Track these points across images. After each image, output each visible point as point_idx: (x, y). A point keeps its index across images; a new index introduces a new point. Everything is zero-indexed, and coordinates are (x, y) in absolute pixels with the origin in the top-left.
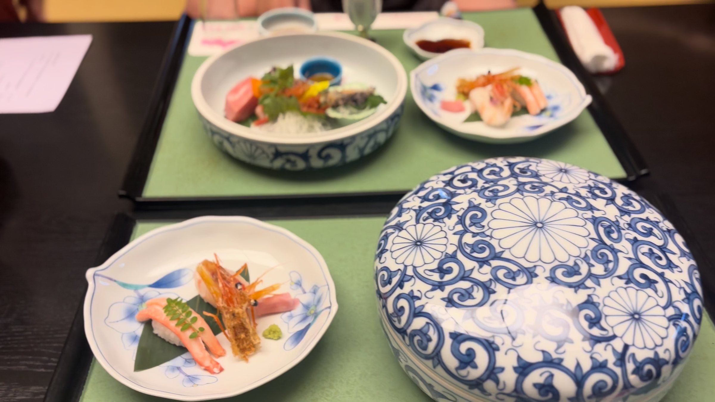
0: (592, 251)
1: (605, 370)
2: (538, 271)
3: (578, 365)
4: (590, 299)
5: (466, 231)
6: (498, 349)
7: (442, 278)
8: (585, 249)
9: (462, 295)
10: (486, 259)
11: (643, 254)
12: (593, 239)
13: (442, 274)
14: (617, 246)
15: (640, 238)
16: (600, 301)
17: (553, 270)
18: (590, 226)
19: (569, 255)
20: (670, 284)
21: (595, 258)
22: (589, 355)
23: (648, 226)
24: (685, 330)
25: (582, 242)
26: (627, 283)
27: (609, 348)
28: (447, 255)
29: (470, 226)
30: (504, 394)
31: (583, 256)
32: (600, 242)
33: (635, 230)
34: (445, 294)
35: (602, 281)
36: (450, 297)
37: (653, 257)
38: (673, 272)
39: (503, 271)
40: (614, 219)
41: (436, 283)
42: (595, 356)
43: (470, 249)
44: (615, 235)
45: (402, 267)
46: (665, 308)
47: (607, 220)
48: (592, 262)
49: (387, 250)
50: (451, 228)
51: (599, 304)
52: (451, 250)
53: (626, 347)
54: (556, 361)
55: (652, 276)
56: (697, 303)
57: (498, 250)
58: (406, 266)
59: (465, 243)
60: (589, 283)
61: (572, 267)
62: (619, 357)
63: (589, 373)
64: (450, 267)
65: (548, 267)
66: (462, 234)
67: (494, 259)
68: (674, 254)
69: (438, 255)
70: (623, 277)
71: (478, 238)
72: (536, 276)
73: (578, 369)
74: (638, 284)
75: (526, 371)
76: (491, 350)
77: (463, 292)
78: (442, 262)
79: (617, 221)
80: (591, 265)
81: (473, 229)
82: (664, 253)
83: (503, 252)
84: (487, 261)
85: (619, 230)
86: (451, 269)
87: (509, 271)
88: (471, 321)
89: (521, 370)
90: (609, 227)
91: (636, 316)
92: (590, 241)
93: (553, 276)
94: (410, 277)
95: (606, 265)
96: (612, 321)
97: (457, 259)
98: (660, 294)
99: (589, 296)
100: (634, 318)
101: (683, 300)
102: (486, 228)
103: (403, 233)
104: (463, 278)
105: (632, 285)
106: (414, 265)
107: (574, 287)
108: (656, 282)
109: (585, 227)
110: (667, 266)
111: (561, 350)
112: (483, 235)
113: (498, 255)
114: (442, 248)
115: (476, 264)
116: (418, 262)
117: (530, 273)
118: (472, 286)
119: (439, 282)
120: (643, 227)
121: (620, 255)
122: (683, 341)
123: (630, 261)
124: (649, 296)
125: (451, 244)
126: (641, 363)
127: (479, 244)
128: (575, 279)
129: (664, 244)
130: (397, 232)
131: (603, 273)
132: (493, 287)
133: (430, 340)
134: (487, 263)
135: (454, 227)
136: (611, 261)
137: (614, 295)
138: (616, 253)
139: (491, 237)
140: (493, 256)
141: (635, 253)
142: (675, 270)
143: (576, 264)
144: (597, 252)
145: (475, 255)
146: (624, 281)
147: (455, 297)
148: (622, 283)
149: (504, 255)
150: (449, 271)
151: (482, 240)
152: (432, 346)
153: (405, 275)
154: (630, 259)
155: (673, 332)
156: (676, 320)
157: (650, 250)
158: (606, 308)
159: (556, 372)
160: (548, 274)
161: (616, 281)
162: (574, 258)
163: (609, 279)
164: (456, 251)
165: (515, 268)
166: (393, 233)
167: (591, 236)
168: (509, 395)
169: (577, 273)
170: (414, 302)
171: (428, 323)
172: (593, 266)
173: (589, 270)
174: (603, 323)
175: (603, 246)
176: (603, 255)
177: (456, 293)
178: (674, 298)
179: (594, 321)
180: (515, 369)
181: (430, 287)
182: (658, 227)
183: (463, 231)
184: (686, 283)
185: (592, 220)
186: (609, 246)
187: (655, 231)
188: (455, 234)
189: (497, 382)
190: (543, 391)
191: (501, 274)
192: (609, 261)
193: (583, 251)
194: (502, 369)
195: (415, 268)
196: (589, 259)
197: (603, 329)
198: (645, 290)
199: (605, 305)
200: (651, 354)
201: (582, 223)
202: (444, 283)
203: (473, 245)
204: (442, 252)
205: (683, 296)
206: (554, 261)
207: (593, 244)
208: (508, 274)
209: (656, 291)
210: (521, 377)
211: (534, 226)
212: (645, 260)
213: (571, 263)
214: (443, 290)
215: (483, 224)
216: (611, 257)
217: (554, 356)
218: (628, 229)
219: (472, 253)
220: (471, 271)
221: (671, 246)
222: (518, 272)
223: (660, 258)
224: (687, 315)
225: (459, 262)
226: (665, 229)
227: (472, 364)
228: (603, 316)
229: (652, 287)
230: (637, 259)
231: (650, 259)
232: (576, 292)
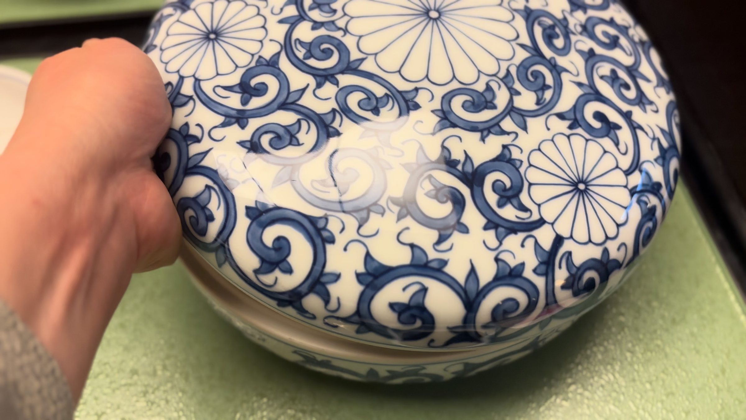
0: (518, 68)
1: (518, 281)
2: (422, 98)
3: (473, 271)
4: (506, 152)
5: (302, 17)
6: (332, 241)
7: (245, 102)
8: (508, 63)
9: (278, 137)
10: (331, 72)
11: (602, 77)
12: (523, 46)
13: (246, 95)
14: (561, 61)
15: (599, 50)
16: (523, 157)
17: (448, 98)
18: (520, 23)
19: (479, 71)
20: (639, 132)
21: (524, 80)
22: (494, 254)
23: (612, 31)
24: (653, 210)
25: (504, 50)
26: (571, 127)
27: (530, 243)
28: (261, 59)
29: (311, 9)
30: (338, 318)
31: (502, 74)
32: (534, 53)
33: (593, 36)
34: (246, 134)
35: (531, 122)
36: (255, 139)
37: (616, 85)
38: (645, 111)
39: (360, 96)
40: (559, 16)
41: (234, 113)
42: (504, 256)
43: (304, 51)
44: (559, 43)
45: (174, 79)
46: (628, 173)
47: (550, 15)
48: (517, 86)
49: (155, 46)
50: (277, 10)
51: (521, 162)
52: (268, 52)
53: (559, 240)
54: (434, 265)
55: (614, 117)
56: (674, 164)
57: (355, 55)
58: (182, 78)
59: (298, 39)
60: (508, 124)
61: (482, 94)
62: (545, 257)
63: (489, 287)
64: (263, 84)
65: (440, 92)
66: (293, 23)
67: (345, 72)
68: (648, 80)
69: (244, 60)
70: (566, 115)
71: (322, 32)
72: (417, 107)
73: (472, 277)
74: (589, 129)
75: (378, 282)
76: (318, 241)
77: (281, 131)
78: (249, 74)
79: (565, 19)
80: (514, 93)
81: (316, 15)
82: (634, 78)
83: (362, 60)
84: (333, 76)
85: (567, 34)
86: (264, 86)
87: (369, 94)
88: (288, 186)
89: (370, 279)
90: (552, 27)
91: (582, 187)
92: (519, 50)
93: (446, 108)
94: (186, 99)
95: (540, 93)
96: (540, 194)
97: (279, 69)
98: (622, 148)
99: (505, 147)
100: (577, 189)
101: (656, 160)
102: (340, 13)
103: (189, 17)
104: (284, 106)
105: (580, 131)
106: (197, 76)
107: (482, 131)
108: (618, 127)
109: (512, 23)
110: (637, 101)
111: (445, 246)
112: (333, 27)
113: (354, 66)
114: (254, 47)
115: (310, 80)
116: (206, 71)
117: (406, 101)
118: (299, 121)
119: (239, 111)
120: (605, 34)
121: (565, 77)
122: (649, 228)
123: (580, 88)
124: (605, 152)
125: (271, 40)
126: (578, 269)
127: (322, 44)
128: (486, 115)
129: (635, 63)
130: (179, 12)
131: (534, 107)
132: (336, 124)
133: (210, 218)
134: (332, 79)
135: (282, 9)
136: (549, 87)
137: (548, 148)
138: (559, 74)
139: (346, 31)
140: (344, 65)
141: (590, 75)
142: (648, 108)
143: (489, 88)
144: (527, 69)
145: (312, 62)
146: (567, 123)
147: (265, 140)
148: (562, 126)
149: (364, 67)
150: (261, 90)
151: (329, 36)
152: (214, 228)
153: (179, 93)
154: (580, 85)
155: (636, 214)
156: (642, 194)
157: (613, 72)
158: (531, 170)
159: (431, 284)
160: (437, 104)
161: (555, 122)
162: (487, 79)
163: (542, 119)
164: (278, 54)
165: (379, 91)
166: (171, 15)
167: (520, 41)
168: (346, 320)
169: (489, 104)
170: (188, 146)
171: (208, 187)
172: (518, 93)
173: (511, 100)
174: (524, 198)
175: (538, 59)
176: (537, 75)
177: (266, 132)
178: (643, 158)
179: (510, 193)
180: (359, 276)
181: (220, 119)
182: (626, 35)
183: (296, 18)
184: (662, 130)
185: (524, 14)
186: (549, 61)
187: (623, 41)
188: (281, 22)
189: (326, 298)
190: (404, 316)
191: (353, 100)
192: (545, 87)
193: (504, 65)
194: (337, 277)
195: (197, 81)
196: (514, 82)
197: (523, 208)
198: (599, 140)
199: (531, 165)
200: (596, 253)
201: (507, 16)
202: (248, 113)
203: (310, 44)
204: (253, 55)
205: (656, 152)
206: (452, 80)
207: (522, 55)
208: (366, 101)
209: (617, 144)
210: (369, 292)
211: (424, 16)
212: (605, 89)
213: (480, 87)
214: (243, 127)
215: (334, 6)
216: (549, 80)
217: (432, 255)
218: (581, 34)
219: (306, 58)
220: (301, 92)
221: (645, 68)
222: (385, 100)
223: (627, 87)
224: (659, 185)
225: (282, 74)
226: (636, 39)
227: (283, 265)
228: (526, 185)
229: (610, 135)
230: (592, 86)
231: (612, 86)
232: (483, 139)
